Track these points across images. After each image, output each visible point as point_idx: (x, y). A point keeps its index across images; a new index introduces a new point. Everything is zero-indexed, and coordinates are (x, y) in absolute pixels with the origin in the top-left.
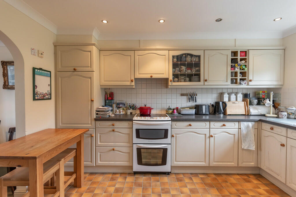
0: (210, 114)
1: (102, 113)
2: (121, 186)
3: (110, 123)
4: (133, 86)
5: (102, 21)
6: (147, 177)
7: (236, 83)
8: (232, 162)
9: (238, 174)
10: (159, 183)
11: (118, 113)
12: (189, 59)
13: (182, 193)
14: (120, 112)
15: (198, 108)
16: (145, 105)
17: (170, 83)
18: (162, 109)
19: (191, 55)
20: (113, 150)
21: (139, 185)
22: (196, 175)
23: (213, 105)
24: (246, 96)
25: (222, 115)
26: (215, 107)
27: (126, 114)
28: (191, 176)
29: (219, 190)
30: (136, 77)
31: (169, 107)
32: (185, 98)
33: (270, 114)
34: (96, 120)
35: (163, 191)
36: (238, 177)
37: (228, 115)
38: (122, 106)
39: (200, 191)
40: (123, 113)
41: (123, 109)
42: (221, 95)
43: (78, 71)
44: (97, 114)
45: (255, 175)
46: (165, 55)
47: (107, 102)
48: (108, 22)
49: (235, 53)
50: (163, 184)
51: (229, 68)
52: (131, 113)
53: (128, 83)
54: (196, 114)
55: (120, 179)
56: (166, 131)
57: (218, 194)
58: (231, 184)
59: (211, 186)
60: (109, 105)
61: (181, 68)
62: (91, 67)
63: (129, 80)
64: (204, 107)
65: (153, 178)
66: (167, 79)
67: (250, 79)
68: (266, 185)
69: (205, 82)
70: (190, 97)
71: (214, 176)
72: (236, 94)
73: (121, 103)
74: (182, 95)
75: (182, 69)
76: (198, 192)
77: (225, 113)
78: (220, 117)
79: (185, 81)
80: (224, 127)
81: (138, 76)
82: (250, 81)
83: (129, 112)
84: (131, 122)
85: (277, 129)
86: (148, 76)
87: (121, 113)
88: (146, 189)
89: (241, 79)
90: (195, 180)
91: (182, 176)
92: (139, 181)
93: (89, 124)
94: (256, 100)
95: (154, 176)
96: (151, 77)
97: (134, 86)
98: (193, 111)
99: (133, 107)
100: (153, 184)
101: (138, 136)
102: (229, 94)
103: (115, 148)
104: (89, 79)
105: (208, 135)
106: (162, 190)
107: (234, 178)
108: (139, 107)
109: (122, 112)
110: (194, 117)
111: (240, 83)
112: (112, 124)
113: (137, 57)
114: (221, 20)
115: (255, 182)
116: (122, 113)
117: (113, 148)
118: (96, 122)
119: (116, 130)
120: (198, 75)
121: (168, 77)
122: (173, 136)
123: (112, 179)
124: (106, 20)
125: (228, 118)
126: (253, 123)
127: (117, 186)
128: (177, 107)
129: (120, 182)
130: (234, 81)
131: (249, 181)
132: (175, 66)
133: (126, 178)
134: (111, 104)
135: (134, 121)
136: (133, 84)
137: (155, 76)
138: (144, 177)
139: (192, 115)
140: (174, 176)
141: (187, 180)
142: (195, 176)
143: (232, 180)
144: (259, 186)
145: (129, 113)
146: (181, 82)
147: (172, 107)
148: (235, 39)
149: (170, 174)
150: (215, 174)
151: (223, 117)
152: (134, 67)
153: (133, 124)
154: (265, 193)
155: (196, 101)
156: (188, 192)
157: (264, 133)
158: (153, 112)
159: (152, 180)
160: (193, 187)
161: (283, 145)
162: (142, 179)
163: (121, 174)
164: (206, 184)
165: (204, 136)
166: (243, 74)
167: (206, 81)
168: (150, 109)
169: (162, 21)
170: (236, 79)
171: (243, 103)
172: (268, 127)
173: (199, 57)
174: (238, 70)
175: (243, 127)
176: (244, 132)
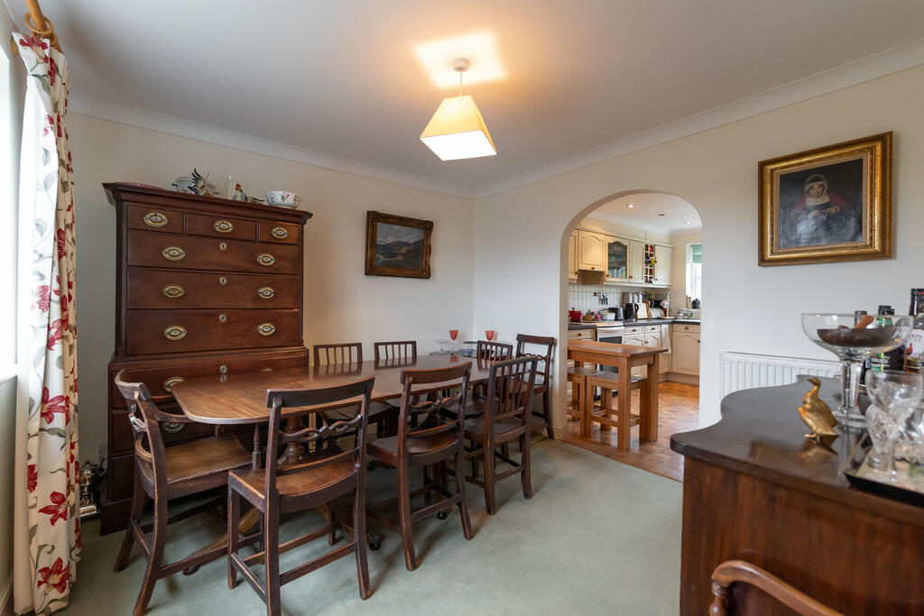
0: (626, 318)
7: (646, 281)
12: (618, 249)
15: (614, 311)
17: (607, 279)
19: (621, 245)
24: (645, 296)
33: (666, 316)
42: (624, 296)
46: (603, 241)
49: (646, 247)
51: (644, 264)
61: (612, 259)
63: (574, 271)
64: (620, 310)
66: (602, 273)
67: (656, 278)
69: (630, 279)
75: (612, 261)
77: (637, 319)
78: (634, 321)
80: (652, 331)
81: (580, 266)
82: (656, 280)
84: (594, 330)
89: (650, 278)
94: (650, 302)
96: (592, 269)
102: (633, 294)
105: (643, 342)
111: (649, 282)
112: (578, 333)
113: (580, 241)
121: (603, 270)
125: (639, 322)
126: (667, 325)
132: (610, 256)
136: (577, 277)
137: (595, 269)
148: (646, 231)
152: (578, 252)
155: (607, 304)
157: (676, 335)
161: (699, 342)
166: (652, 272)
167: (631, 277)
170: (647, 277)
171: (645, 304)
172: (682, 327)
173: (625, 247)
174: (649, 268)
175: (663, 330)
176: (664, 335)
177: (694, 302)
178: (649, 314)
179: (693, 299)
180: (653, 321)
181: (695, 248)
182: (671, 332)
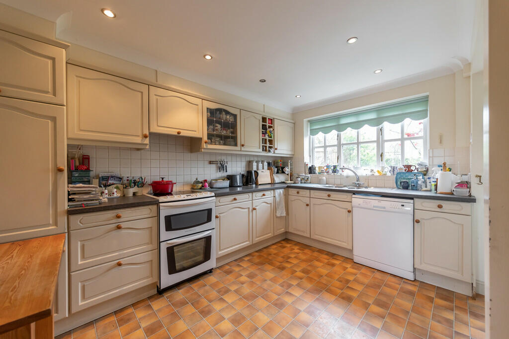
0: (244, 185)
1: (86, 197)
2: (153, 320)
3: (110, 214)
4: (147, 144)
5: (102, 10)
6: (185, 288)
7: (266, 151)
8: (269, 233)
9: (273, 244)
10: (207, 288)
11: (107, 195)
12: (224, 117)
13: (243, 283)
14: (112, 193)
15: (231, 178)
16: (163, 178)
17: (204, 146)
18: (185, 184)
19: (227, 113)
20: (119, 264)
21: (183, 303)
22: (241, 259)
23: (243, 175)
24: (269, 164)
25: (254, 185)
26: (247, 177)
27: (124, 196)
28: (236, 263)
29: (271, 264)
30: (152, 130)
31: (197, 179)
32: (214, 167)
33: (288, 181)
34: (70, 213)
35: (221, 293)
36: (275, 246)
37: (260, 185)
38: (114, 182)
39: (257, 272)
40: (119, 195)
41: (117, 188)
42: (250, 163)
43: (8, 95)
44: (70, 200)
45: (284, 240)
46: (197, 105)
47: (77, 175)
48: (115, 16)
49: (264, 119)
50: (213, 286)
51: (261, 134)
52: (134, 194)
53: (138, 140)
54: (230, 186)
55: (140, 314)
56: (209, 211)
57: (273, 267)
58: (274, 254)
59: (262, 264)
60: (81, 181)
61: (216, 126)
62: (55, 94)
63: (140, 133)
64: (238, 177)
65: (195, 286)
66: (200, 139)
67: (276, 147)
68: (295, 245)
69: (242, 147)
70: (220, 166)
71: (257, 254)
72: (263, 162)
73: (112, 177)
74: (211, 163)
75: (217, 128)
76: (257, 275)
77: (256, 183)
78: (252, 188)
79: (220, 144)
80: (264, 197)
81: (155, 129)
82: (276, 149)
83: (131, 191)
84: (155, 207)
85: (302, 192)
86: (174, 132)
87: (115, 195)
88: (198, 302)
89: (269, 147)
90: (245, 265)
91: (227, 267)
92: (177, 300)
93: (49, 225)
94: (276, 169)
95: (194, 283)
96: (179, 133)
97: (148, 146)
98: (227, 183)
99: (139, 183)
100: (201, 292)
101: (169, 228)
102: (257, 162)
103: (122, 261)
104: (49, 121)
105: (251, 209)
106: (219, 292)
107: (273, 249)
108: (150, 182)
109: (115, 193)
110: (228, 190)
111: (269, 151)
112: (114, 215)
113: (153, 99)
114: (265, 81)
115: (288, 245)
116: (117, 194)
117: (118, 261)
118: (72, 218)
119: (123, 225)
120: (235, 139)
121: (201, 136)
122: (217, 217)
123: (122, 322)
124: (113, 13)
125: (260, 187)
126: (283, 190)
127: (144, 325)
128: (205, 179)
129: (144, 317)
130: (264, 149)
131: (284, 247)
132: (210, 122)
133: (149, 307)
134: (86, 180)
135: (161, 204)
136: (147, 141)
137: (184, 133)
138: (180, 291)
139: (227, 188)
140: (219, 271)
141: (237, 269)
142: (241, 261)
143: (273, 250)
144: (293, 247)
145: (131, 195)
146: (215, 144)
147: (200, 179)
148: (264, 105)
149: (213, 270)
150: (257, 252)
151: (256, 187)
152: (148, 112)
153: (161, 208)
154: (299, 251)
155: (226, 171)
156: (247, 279)
157: (291, 198)
158: (175, 189)
159: (196, 289)
160: (248, 272)
161: (307, 205)
162: (180, 294)
163: (133, 305)
164: (256, 264)
165: (247, 210)
166: (271, 142)
167: (243, 145)
168: (170, 184)
169: (208, 57)
170: (266, 146)
171: (269, 171)
172: (295, 191)
173: (235, 116)
174: (267, 137)
175: (277, 195)
176: (278, 199)
177: (310, 168)
178: (272, 179)
179: (310, 165)
180: (277, 186)
181: (311, 122)
182: (286, 196)
